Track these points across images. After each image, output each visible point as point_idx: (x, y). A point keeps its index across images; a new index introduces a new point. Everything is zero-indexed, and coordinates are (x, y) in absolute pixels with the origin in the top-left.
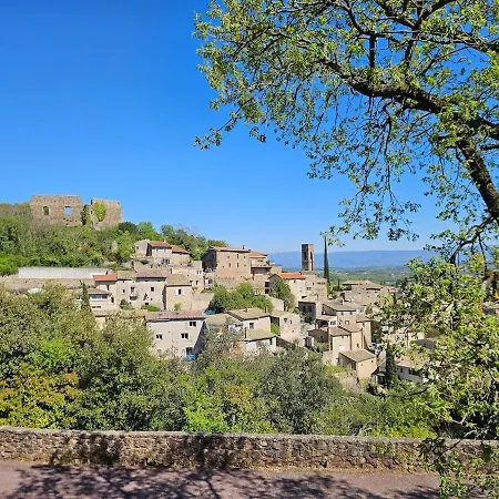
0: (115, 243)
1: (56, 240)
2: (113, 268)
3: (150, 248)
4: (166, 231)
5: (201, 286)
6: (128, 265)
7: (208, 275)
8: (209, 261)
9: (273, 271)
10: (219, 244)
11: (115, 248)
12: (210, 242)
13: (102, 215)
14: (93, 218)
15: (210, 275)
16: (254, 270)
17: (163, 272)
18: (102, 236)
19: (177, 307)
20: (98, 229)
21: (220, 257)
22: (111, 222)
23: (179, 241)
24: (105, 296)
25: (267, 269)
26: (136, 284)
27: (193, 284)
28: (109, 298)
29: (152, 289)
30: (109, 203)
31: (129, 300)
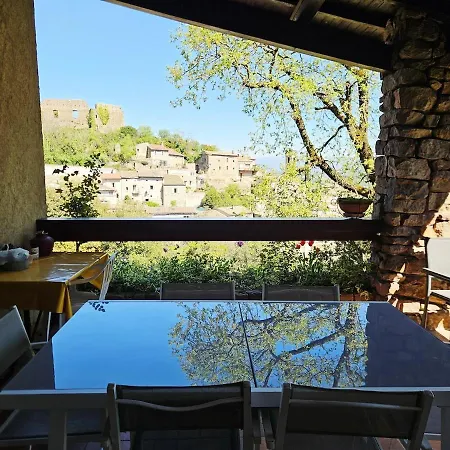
0: (118, 145)
1: (67, 141)
2: (117, 168)
3: (149, 151)
4: (164, 135)
5: (194, 186)
6: (130, 165)
7: (200, 176)
8: (201, 163)
9: (258, 174)
10: (211, 149)
11: (118, 151)
12: (204, 146)
13: (106, 118)
14: (97, 121)
15: (202, 176)
16: (241, 173)
17: (161, 172)
18: (107, 139)
19: (173, 203)
20: (102, 132)
21: (212, 160)
22: (114, 127)
23: (175, 145)
24: (111, 192)
25: (253, 172)
26: (137, 182)
27: (188, 184)
28: (115, 194)
29: (152, 187)
30: (111, 108)
31: (131, 196)
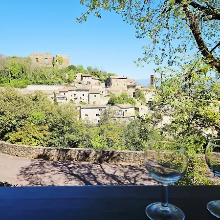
0: (67, 75)
1: (42, 73)
2: (67, 85)
3: (82, 77)
4: (89, 69)
5: (104, 94)
6: (73, 84)
7: (107, 89)
8: (108, 82)
9: (136, 87)
10: (113, 75)
11: (67, 77)
12: (109, 74)
13: (61, 62)
14: (57, 63)
15: (109, 89)
16: (128, 87)
17: (88, 87)
18: (61, 72)
19: (94, 103)
20: (59, 68)
21: (113, 80)
22: (65, 65)
23: (95, 74)
24: (63, 97)
25: (134, 86)
26: (76, 93)
27: (101, 93)
28: (65, 98)
29: (83, 95)
30: (64, 56)
31: (73, 100)
